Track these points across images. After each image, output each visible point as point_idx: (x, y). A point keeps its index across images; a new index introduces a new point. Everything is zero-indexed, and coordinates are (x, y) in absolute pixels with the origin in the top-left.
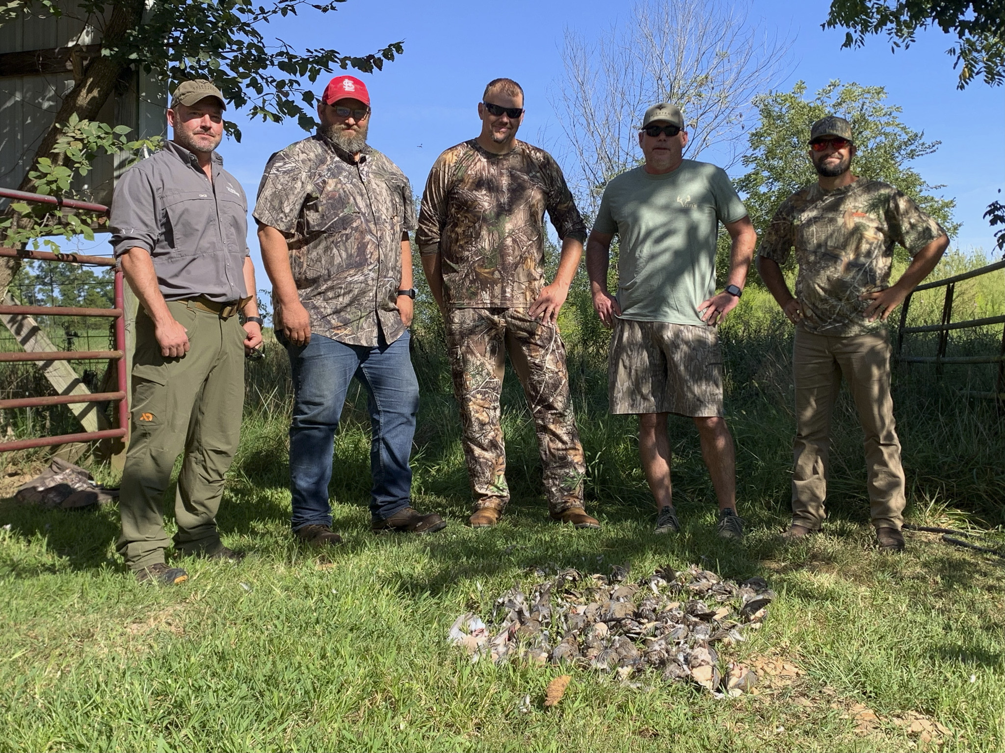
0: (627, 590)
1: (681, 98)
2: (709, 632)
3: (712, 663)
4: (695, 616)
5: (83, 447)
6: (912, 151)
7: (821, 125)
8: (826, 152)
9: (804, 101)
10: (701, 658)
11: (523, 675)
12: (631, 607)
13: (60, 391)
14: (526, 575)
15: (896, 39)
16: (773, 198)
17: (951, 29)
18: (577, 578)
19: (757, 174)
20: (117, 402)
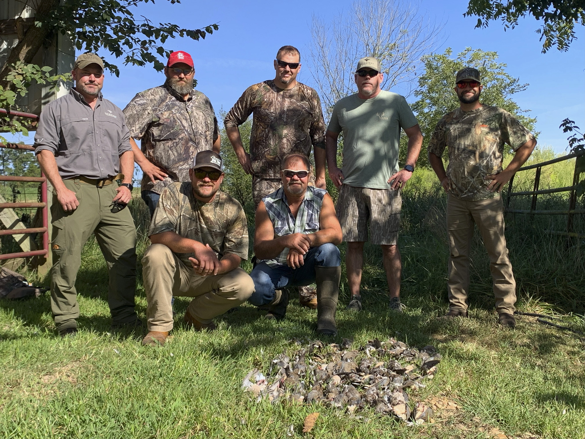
0: (352, 354)
1: (380, 57)
2: (402, 382)
3: (405, 402)
4: (393, 371)
5: (21, 260)
6: (512, 89)
7: (463, 73)
8: (466, 89)
9: (451, 59)
10: (399, 399)
11: (289, 412)
12: (354, 365)
13: (8, 226)
14: (290, 344)
15: (507, 23)
16: (431, 116)
17: (541, 18)
18: (321, 347)
19: (423, 101)
20: (42, 234)
